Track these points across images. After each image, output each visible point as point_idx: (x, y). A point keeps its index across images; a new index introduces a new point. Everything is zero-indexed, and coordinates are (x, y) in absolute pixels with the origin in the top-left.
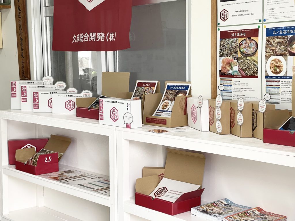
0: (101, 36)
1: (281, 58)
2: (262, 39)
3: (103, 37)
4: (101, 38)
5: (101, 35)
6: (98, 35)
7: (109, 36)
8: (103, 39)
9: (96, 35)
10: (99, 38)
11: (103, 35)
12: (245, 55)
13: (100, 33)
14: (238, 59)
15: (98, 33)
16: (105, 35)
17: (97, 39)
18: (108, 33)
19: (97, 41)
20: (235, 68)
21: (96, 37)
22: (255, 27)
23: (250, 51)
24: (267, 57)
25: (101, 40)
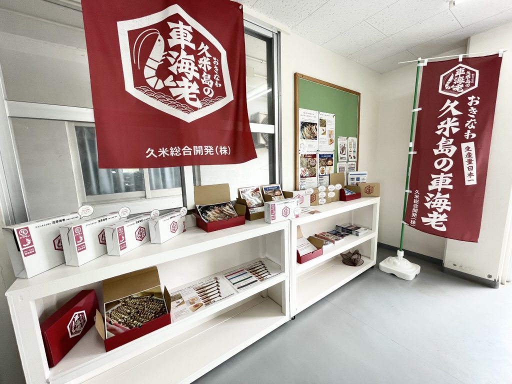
0: (209, 150)
1: (324, 167)
2: (318, 159)
3: (211, 150)
4: (210, 152)
5: (209, 148)
6: (206, 149)
7: (219, 150)
8: (212, 153)
9: (204, 148)
10: (208, 152)
11: (211, 148)
12: (312, 166)
13: (208, 147)
14: (309, 168)
15: (205, 146)
16: (214, 148)
17: (204, 153)
18: (217, 147)
19: (206, 154)
20: (307, 173)
21: (204, 151)
22: (315, 153)
23: (313, 164)
24: (320, 167)
25: (210, 153)
